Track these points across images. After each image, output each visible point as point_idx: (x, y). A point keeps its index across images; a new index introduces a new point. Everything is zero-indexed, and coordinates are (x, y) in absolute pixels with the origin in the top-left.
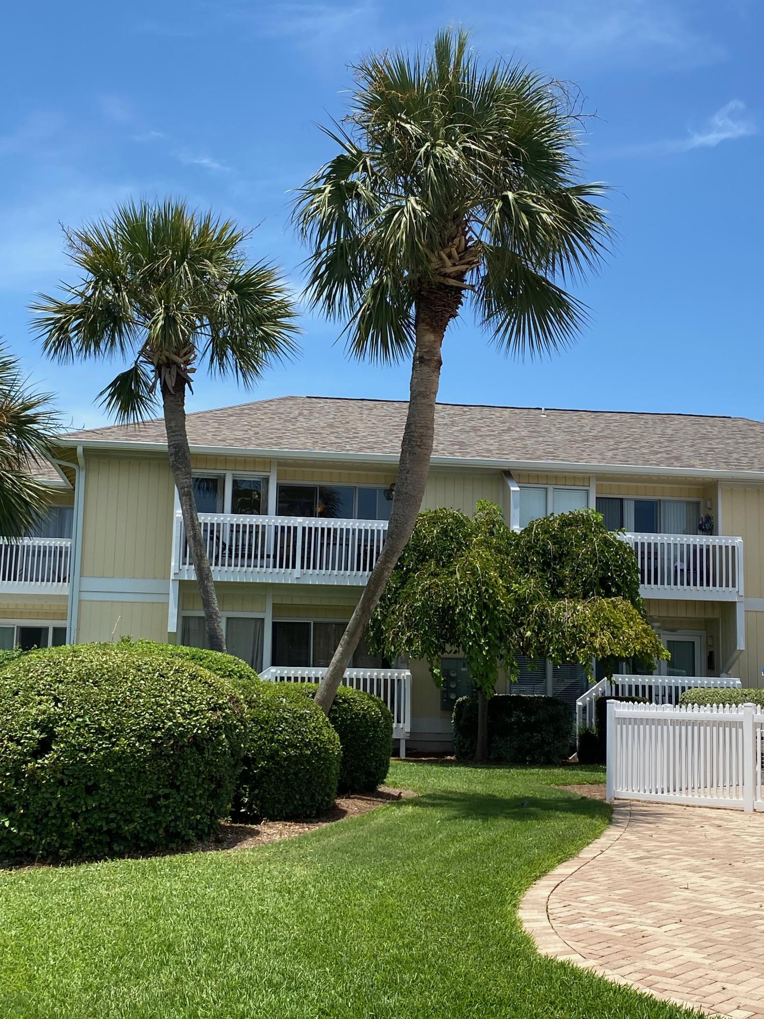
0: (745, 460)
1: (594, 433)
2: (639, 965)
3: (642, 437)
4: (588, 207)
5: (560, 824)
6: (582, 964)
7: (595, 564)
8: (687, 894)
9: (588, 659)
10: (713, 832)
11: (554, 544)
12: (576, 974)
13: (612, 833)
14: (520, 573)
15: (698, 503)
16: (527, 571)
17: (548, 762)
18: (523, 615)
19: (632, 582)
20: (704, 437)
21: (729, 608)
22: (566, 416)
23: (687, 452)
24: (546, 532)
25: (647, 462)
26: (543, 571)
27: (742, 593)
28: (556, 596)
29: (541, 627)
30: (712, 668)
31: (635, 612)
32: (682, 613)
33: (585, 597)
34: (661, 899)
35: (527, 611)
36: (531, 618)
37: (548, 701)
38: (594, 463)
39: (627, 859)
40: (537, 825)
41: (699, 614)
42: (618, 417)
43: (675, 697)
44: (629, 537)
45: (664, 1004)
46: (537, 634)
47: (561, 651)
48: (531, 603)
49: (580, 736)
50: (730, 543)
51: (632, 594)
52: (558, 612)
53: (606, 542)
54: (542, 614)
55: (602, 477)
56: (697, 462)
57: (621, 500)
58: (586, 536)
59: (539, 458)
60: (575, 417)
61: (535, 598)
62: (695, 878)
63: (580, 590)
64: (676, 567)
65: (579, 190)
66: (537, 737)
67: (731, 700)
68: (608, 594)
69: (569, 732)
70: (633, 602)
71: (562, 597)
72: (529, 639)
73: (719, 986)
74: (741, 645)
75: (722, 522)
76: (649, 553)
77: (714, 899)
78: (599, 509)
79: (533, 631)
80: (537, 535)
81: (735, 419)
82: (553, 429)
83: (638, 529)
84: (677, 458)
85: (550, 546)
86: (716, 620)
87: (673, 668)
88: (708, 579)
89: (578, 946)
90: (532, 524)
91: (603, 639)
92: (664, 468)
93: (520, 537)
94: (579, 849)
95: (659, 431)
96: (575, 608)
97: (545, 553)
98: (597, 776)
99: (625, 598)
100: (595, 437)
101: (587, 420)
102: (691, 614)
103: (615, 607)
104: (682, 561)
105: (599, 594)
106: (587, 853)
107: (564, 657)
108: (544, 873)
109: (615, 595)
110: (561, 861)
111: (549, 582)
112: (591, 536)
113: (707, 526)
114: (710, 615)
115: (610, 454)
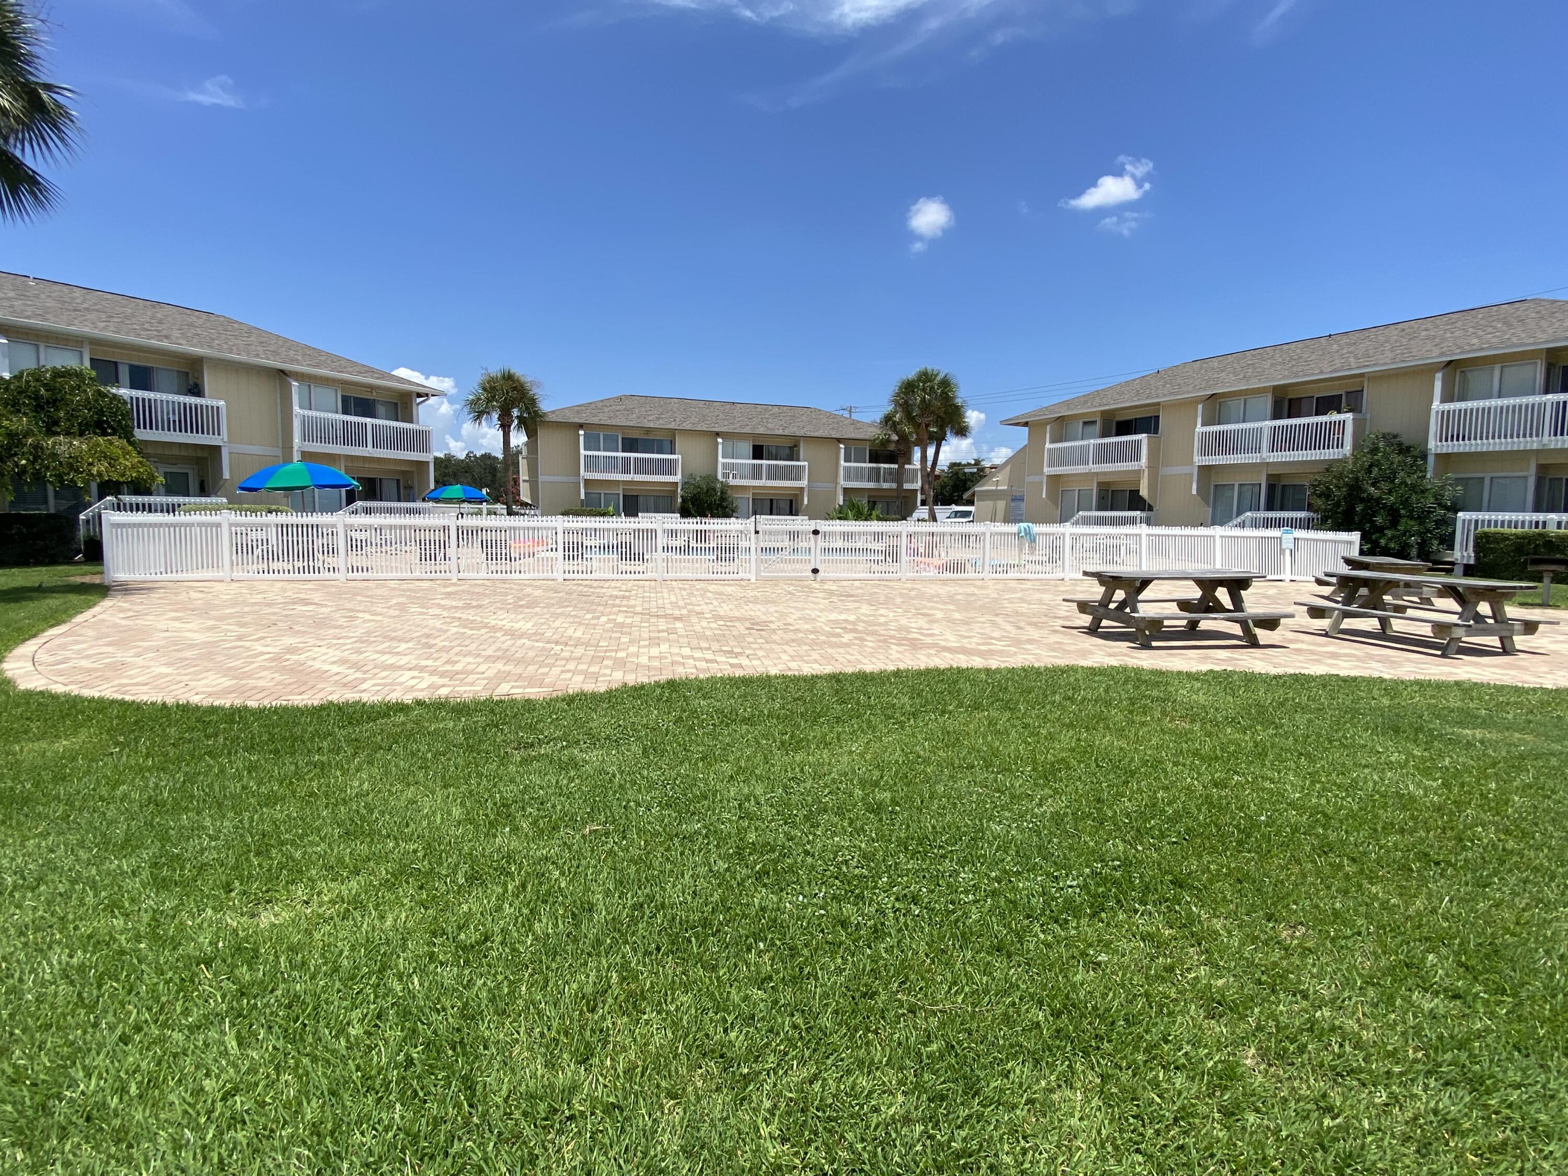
0: (225, 346)
1: (85, 305)
2: (116, 682)
3: (134, 316)
4: (59, 106)
5: (54, 602)
6: (59, 689)
7: (89, 410)
8: (167, 634)
9: (87, 483)
10: (194, 595)
11: (47, 390)
12: (54, 697)
13: (107, 603)
14: (11, 413)
15: (187, 374)
16: (19, 411)
17: (53, 561)
18: (17, 447)
19: (127, 426)
20: (191, 325)
21: (215, 450)
22: (55, 287)
23: (176, 334)
24: (37, 380)
25: (139, 335)
26: (38, 412)
27: (226, 439)
28: (50, 433)
29: (36, 458)
30: (203, 491)
31: (130, 448)
32: (176, 452)
33: (81, 434)
34: (143, 640)
35: (20, 444)
36: (25, 449)
37: (49, 516)
38: (86, 329)
39: (118, 618)
40: (32, 605)
41: (191, 453)
42: (110, 296)
43: (171, 509)
44: (124, 392)
45: (133, 702)
46: (33, 463)
47: (60, 477)
48: (25, 437)
49: (85, 542)
50: (215, 403)
51: (127, 434)
52: (53, 446)
53: (100, 393)
54: (37, 447)
55: (94, 342)
56: (184, 342)
57: (116, 363)
58: (79, 386)
59: (27, 317)
60: (65, 289)
61: (27, 434)
62: (177, 624)
63: (75, 429)
64: (169, 420)
65: (48, 87)
66: (40, 543)
67: (217, 509)
68: (104, 434)
69: (73, 538)
70: (128, 441)
71: (58, 434)
72: (24, 466)
73: (183, 684)
74: (226, 475)
75: (207, 390)
76: (144, 407)
77: (189, 635)
78: (92, 367)
79: (28, 460)
80: (27, 382)
81: (218, 316)
82: (43, 296)
83: (133, 386)
84: (167, 337)
85: (43, 391)
86: (206, 458)
87: (170, 492)
88: (198, 428)
89: (60, 679)
90: (22, 373)
91: (100, 467)
92: (154, 342)
93: (8, 382)
94: (72, 616)
95: (149, 313)
96: (71, 443)
97: (37, 397)
98: (98, 568)
99: (120, 437)
100: (87, 309)
101: (78, 293)
102: (184, 453)
103: (111, 444)
104: (174, 413)
105: (95, 433)
106: (79, 619)
107: (62, 481)
108: (34, 636)
109: (110, 435)
110: (52, 626)
111: (44, 422)
112: (84, 387)
113: (196, 390)
114: (199, 454)
115: (102, 325)
